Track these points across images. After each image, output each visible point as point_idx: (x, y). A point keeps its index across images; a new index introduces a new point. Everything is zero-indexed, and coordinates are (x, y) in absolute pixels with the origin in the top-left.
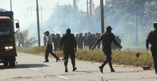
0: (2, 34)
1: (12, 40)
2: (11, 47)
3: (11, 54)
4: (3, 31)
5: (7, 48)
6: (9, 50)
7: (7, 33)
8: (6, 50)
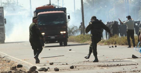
0: (59, 23)
1: (65, 27)
2: (65, 32)
3: (64, 36)
4: (59, 21)
5: (61, 32)
6: (63, 34)
7: (62, 22)
8: (61, 34)
